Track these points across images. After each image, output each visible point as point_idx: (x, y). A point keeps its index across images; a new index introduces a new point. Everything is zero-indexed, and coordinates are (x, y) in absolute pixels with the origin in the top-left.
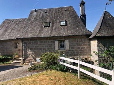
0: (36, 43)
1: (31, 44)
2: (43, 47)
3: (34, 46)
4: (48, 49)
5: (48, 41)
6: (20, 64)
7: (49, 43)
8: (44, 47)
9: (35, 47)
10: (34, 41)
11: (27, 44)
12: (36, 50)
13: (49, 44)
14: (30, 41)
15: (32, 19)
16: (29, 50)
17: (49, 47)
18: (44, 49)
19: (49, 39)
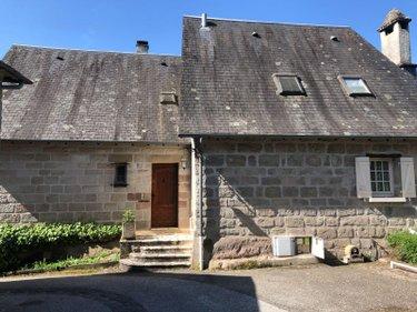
0: (266, 163)
1: (243, 165)
2: (302, 181)
3: (260, 177)
4: (326, 192)
5: (323, 156)
6: (185, 266)
7: (331, 167)
8: (308, 185)
9: (265, 181)
10: (257, 155)
11: (225, 165)
12: (267, 195)
13: (330, 172)
14: (236, 153)
15: (202, 53)
16: (235, 198)
17: (327, 185)
18: (306, 192)
19: (331, 149)
